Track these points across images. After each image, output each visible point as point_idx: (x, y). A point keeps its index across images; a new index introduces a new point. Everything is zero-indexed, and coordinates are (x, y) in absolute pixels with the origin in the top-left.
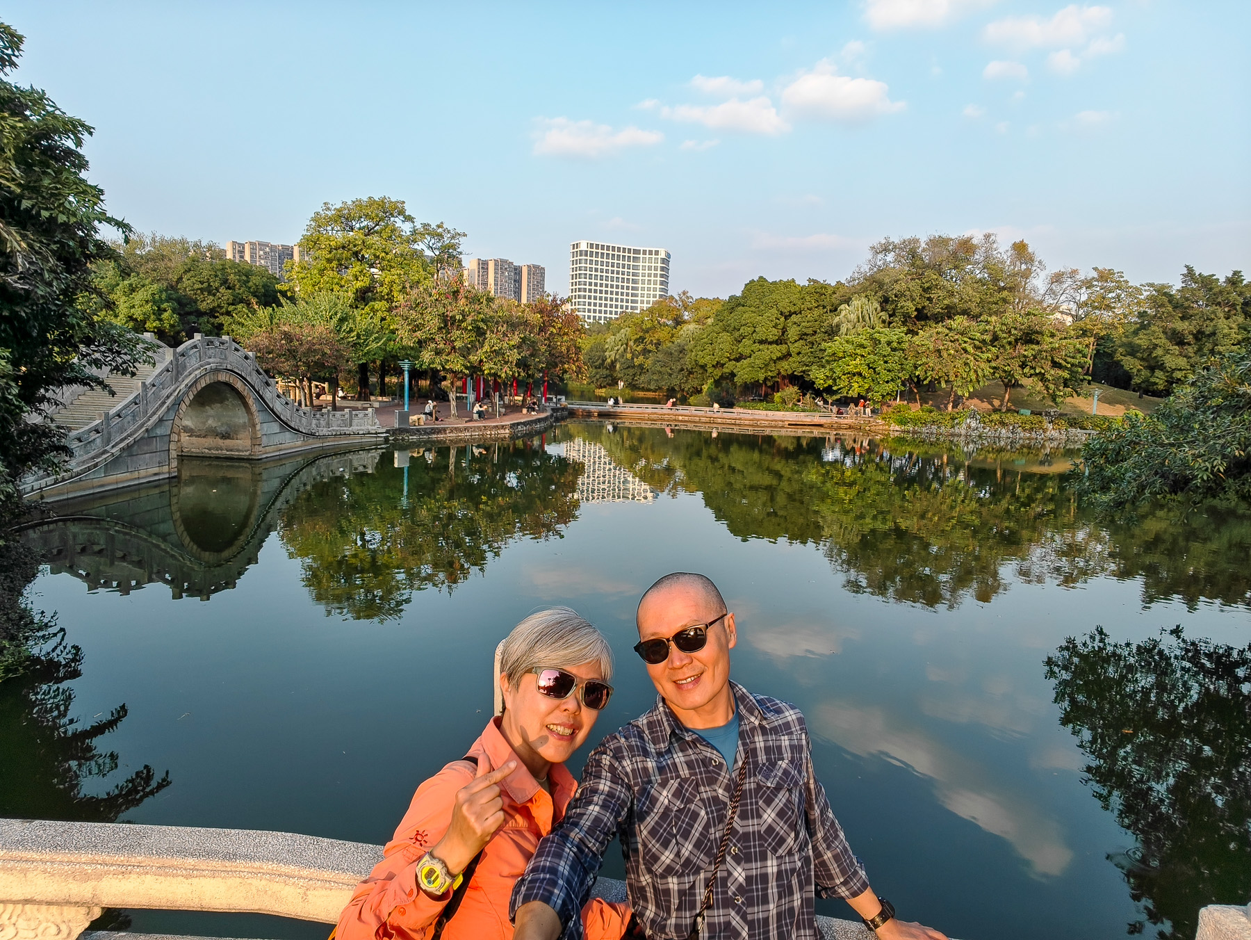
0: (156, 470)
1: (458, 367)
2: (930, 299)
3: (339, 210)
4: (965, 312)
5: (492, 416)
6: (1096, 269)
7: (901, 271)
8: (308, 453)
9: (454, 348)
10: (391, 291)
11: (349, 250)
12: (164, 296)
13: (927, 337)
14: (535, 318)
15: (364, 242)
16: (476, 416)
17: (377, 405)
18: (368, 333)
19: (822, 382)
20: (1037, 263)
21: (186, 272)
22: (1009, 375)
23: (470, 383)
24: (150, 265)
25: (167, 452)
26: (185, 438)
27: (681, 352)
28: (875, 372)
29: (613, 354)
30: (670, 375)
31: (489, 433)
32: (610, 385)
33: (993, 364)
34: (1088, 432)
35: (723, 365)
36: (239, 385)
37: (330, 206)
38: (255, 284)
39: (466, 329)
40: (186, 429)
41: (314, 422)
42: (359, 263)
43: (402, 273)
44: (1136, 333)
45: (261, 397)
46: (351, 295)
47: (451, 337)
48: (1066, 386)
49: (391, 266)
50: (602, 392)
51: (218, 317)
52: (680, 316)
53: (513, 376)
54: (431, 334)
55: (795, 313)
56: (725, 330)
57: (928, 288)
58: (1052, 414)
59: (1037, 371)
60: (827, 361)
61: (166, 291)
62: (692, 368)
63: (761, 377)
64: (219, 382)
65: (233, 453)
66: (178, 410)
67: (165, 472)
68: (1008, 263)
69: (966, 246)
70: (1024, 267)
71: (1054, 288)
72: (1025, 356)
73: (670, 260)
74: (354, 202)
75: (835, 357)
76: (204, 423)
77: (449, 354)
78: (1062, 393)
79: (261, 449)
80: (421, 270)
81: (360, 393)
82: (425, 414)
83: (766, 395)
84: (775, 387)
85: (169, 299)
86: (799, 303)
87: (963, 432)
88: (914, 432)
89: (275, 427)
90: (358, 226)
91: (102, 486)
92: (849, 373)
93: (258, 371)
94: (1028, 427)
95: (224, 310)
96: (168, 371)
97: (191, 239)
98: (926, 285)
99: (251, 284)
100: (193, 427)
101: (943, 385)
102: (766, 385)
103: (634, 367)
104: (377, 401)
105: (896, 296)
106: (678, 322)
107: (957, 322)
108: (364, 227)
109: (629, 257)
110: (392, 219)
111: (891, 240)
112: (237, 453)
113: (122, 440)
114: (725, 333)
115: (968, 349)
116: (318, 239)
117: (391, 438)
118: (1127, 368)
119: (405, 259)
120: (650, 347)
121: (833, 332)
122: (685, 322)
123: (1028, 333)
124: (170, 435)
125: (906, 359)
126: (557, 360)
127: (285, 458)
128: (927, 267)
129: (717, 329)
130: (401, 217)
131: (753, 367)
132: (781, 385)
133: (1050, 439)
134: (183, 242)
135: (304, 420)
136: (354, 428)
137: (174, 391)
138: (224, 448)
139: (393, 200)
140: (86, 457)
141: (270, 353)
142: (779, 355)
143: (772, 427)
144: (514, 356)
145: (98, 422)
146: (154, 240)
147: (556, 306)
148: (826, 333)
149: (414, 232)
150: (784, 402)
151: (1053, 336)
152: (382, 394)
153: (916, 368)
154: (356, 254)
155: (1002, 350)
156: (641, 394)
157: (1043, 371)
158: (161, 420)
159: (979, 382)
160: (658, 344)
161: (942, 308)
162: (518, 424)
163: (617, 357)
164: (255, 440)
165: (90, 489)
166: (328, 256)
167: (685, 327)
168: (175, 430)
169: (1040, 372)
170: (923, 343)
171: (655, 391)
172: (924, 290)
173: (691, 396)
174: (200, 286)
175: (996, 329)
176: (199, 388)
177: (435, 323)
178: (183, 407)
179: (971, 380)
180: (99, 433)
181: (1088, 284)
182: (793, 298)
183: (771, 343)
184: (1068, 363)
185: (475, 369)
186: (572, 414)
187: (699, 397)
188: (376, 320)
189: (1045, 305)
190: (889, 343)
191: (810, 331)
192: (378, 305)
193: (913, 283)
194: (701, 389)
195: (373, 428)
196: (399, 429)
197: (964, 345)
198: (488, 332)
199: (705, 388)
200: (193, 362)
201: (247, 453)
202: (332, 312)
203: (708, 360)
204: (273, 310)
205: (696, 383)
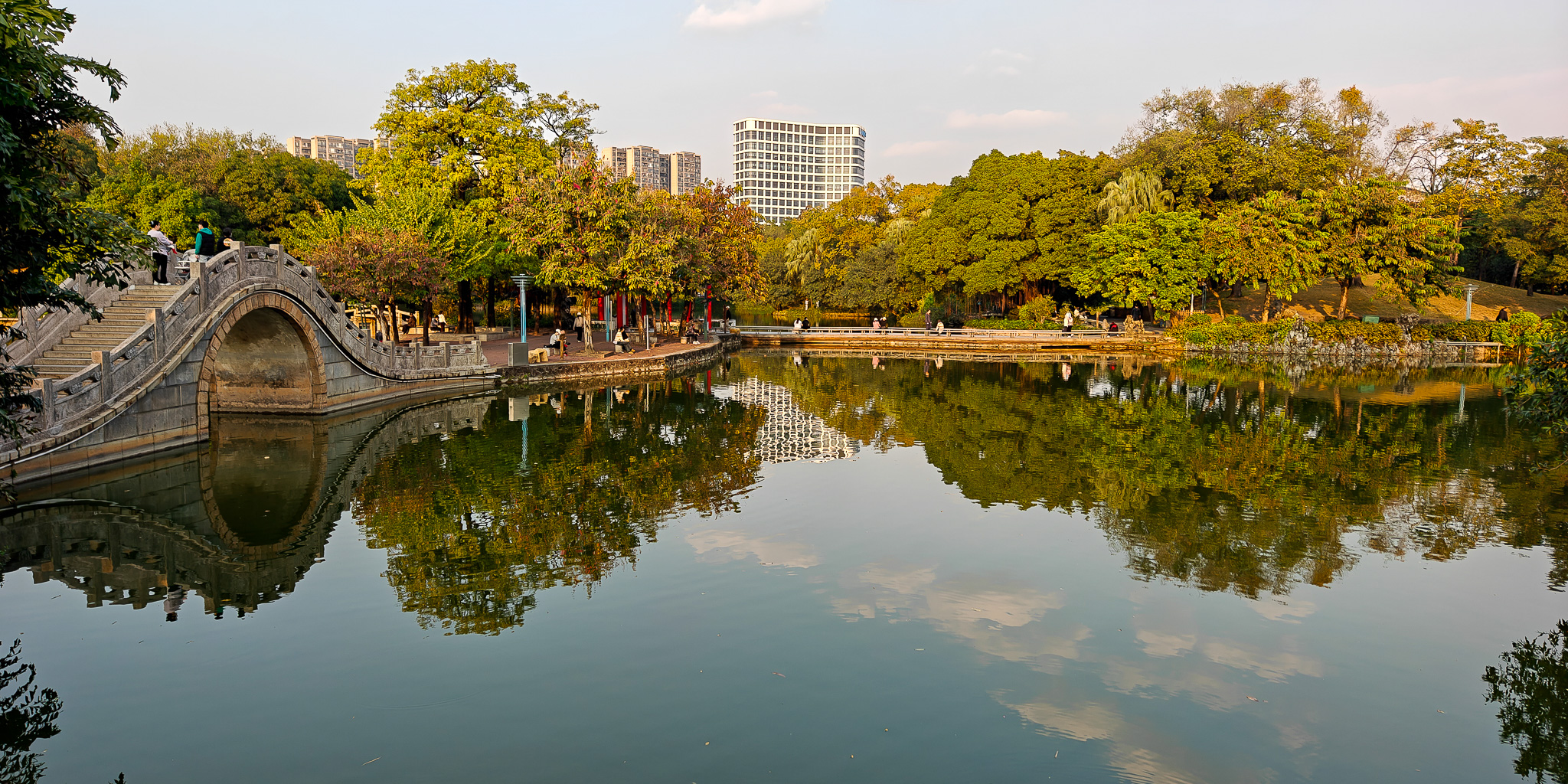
0: (179, 431)
1: (592, 282)
2: (1228, 170)
3: (429, 80)
4: (1278, 187)
5: (640, 347)
6: (1458, 121)
7: (1188, 134)
8: (391, 404)
9: (586, 256)
10: (500, 183)
11: (443, 131)
12: (200, 204)
13: (1229, 220)
14: (695, 214)
15: (462, 120)
16: (618, 348)
17: (484, 338)
18: (470, 240)
19: (1087, 287)
20: (1376, 116)
21: (229, 171)
22: (1347, 269)
23: (608, 303)
24: (181, 163)
25: (193, 406)
26: (221, 387)
27: (887, 257)
28: (1160, 271)
29: (795, 263)
30: (874, 288)
31: (637, 370)
32: (792, 305)
33: (1325, 255)
34: (1462, 344)
35: (946, 271)
36: (294, 312)
37: (417, 74)
38: (321, 185)
39: (602, 230)
40: (226, 376)
41: (398, 361)
42: (457, 148)
43: (514, 159)
44: (1522, 206)
45: (325, 327)
46: (446, 189)
47: (582, 241)
48: (1428, 281)
49: (499, 151)
50: (782, 315)
51: (272, 229)
52: (884, 210)
53: (668, 292)
54: (554, 238)
55: (1043, 196)
56: (948, 224)
57: (1227, 156)
58: (1410, 320)
59: (1388, 262)
60: (1093, 259)
61: (203, 197)
62: (904, 278)
63: (1000, 285)
64: (266, 308)
65: (288, 406)
66: (209, 347)
67: (193, 432)
68: (1336, 118)
69: (1277, 98)
70: (1357, 122)
71: (1400, 150)
72: (1368, 242)
73: (866, 139)
74: (448, 68)
75: (1104, 253)
76: (248, 366)
77: (580, 264)
78: (1424, 292)
79: (326, 399)
80: (539, 154)
81: (461, 324)
82: (550, 346)
83: (1007, 310)
84: (1019, 299)
85: (207, 207)
86: (1049, 182)
87: (1286, 350)
88: (1218, 352)
89: (345, 369)
90: (454, 99)
91: (102, 455)
92: (1124, 274)
93: (320, 293)
94: (1376, 339)
95: (280, 220)
96: (194, 293)
97: (239, 132)
98: (1224, 152)
99: (315, 184)
100: (233, 372)
101: (1256, 286)
102: (1006, 295)
103: (824, 280)
104: (483, 334)
105: (1183, 169)
106: (882, 217)
107: (1270, 200)
108: (462, 101)
109: (811, 137)
110: (499, 89)
111: (1172, 94)
112: (293, 406)
113: (129, 391)
114: (947, 228)
115: (1289, 236)
116: (402, 117)
117: (503, 381)
118: (1511, 253)
119: (517, 141)
120: (845, 253)
121: (1097, 220)
122: (890, 218)
123: (1371, 212)
124: (197, 383)
125: (1203, 252)
126: (725, 270)
127: (359, 412)
128: (1224, 127)
129: (937, 222)
130: (511, 87)
131: (988, 272)
132: (1028, 295)
133: (1409, 355)
134: (228, 136)
135: (385, 359)
136: (454, 368)
137: (203, 321)
138: (276, 399)
139: (500, 63)
140: (76, 416)
141: (338, 271)
142: (1024, 254)
143: (1019, 351)
144: (669, 264)
145: (93, 366)
146: (189, 135)
147: (722, 198)
148: (1087, 221)
149: (529, 105)
150: (1033, 317)
151: (1406, 213)
152: (491, 324)
153: (1217, 263)
154: (452, 136)
155: (1335, 235)
156: (835, 316)
157: (1395, 262)
158: (184, 362)
159: (1305, 279)
160: (856, 248)
161: (1247, 182)
162: (676, 357)
163: (802, 267)
164: (318, 389)
165: (83, 460)
166: (416, 141)
167: (892, 224)
168: (205, 375)
169: (1392, 264)
170: (1224, 229)
171: (853, 310)
172: (1221, 159)
173: (903, 315)
174: (249, 189)
175: (1326, 207)
176: (238, 317)
177: (557, 223)
178: (216, 342)
179: (1295, 277)
180: (95, 381)
181: (1449, 143)
182: (1042, 176)
183: (1011, 239)
184: (1430, 249)
185: (616, 285)
186: (746, 342)
187: (914, 316)
188: (481, 223)
189: (1388, 172)
190: (1178, 231)
191: (1065, 220)
192: (483, 203)
193: (1205, 150)
194: (916, 306)
195: (479, 367)
196: (515, 368)
197: (1282, 230)
198: (633, 233)
199: (922, 303)
200: (229, 281)
201: (308, 406)
202: (421, 213)
203: (925, 265)
204: (344, 214)
205: (909, 298)
